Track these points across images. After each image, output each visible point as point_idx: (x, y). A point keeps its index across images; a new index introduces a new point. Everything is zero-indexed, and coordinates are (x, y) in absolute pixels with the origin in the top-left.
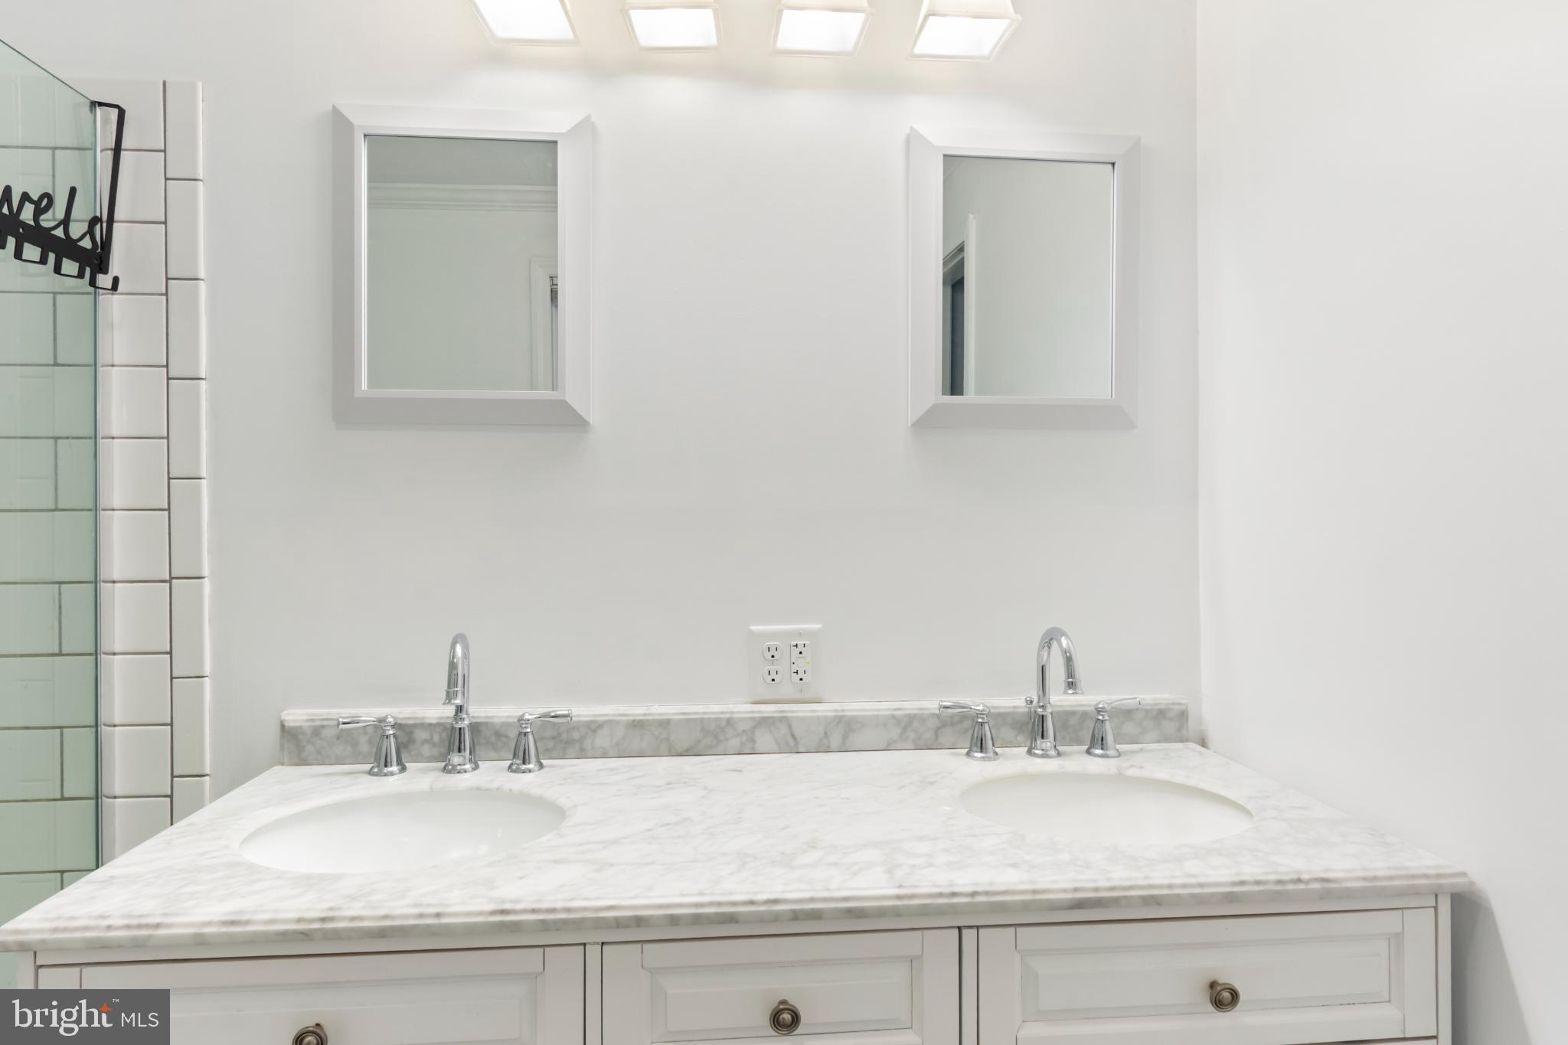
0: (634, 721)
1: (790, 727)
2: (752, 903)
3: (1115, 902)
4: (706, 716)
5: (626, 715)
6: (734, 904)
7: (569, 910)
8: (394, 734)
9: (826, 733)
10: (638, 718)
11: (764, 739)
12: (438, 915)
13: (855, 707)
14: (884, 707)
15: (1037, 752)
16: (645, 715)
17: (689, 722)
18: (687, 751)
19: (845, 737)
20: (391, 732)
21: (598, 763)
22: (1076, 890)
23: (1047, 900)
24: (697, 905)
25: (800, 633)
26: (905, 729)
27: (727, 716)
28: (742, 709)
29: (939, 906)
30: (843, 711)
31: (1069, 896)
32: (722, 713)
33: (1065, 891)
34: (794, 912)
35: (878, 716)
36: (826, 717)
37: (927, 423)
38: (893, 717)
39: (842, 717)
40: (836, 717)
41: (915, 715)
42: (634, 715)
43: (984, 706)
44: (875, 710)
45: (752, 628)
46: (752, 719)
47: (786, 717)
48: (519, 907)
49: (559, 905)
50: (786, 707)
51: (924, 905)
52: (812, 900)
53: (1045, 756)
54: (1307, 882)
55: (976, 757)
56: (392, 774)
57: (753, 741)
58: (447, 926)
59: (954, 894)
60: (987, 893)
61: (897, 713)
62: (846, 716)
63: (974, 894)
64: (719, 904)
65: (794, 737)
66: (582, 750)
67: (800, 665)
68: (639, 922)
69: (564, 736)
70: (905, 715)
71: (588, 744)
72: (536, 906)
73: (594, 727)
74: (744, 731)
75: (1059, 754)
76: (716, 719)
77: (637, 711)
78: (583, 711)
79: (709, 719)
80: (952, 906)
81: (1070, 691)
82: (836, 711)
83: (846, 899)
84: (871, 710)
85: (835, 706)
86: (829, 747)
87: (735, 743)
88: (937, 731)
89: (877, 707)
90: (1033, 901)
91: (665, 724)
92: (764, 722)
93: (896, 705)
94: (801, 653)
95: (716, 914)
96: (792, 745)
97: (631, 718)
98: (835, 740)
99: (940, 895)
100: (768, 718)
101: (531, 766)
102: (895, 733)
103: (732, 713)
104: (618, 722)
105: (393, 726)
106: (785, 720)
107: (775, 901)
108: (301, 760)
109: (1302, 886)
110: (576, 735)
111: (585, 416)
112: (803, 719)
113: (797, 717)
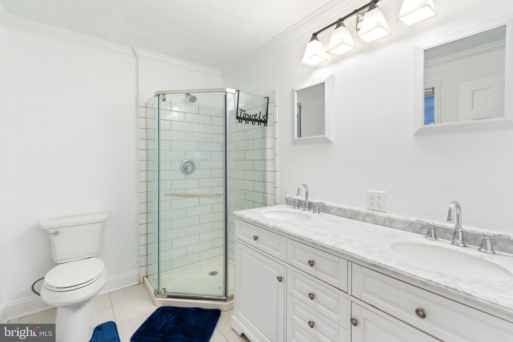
0: (339, 208)
1: (375, 217)
2: (307, 238)
3: (384, 269)
4: (354, 210)
5: (338, 206)
6: (304, 237)
7: (282, 229)
8: (297, 202)
9: (385, 221)
10: (340, 208)
11: (368, 219)
12: (268, 224)
13: (394, 216)
14: (403, 218)
15: (455, 244)
16: (341, 207)
17: (351, 211)
18: (350, 217)
19: (390, 224)
20: (297, 201)
21: (332, 216)
22: (374, 261)
23: (366, 261)
24: (299, 235)
25: (380, 193)
26: (410, 225)
27: (359, 211)
28: (364, 210)
29: (340, 252)
30: (390, 216)
31: (371, 262)
32: (358, 210)
33: (371, 261)
34: (313, 242)
35: (401, 220)
36: (385, 217)
37: (419, 134)
38: (406, 221)
39: (390, 218)
40: (388, 217)
41: (413, 222)
42: (339, 207)
43: (432, 223)
44: (400, 218)
45: (368, 190)
46: (365, 213)
47: (374, 214)
48: (276, 227)
49: (281, 228)
50: (375, 212)
51: (337, 250)
52: (316, 241)
53: (458, 245)
54: (459, 292)
55: (428, 239)
56: (296, 209)
57: (365, 219)
58: (268, 226)
59: (344, 251)
60: (351, 254)
61: (407, 220)
62: (391, 218)
63: (348, 253)
64: (302, 236)
65: (376, 220)
66: (329, 212)
67: (379, 202)
68: (290, 235)
69: (326, 208)
70: (410, 221)
71: (330, 211)
72: (278, 227)
73: (331, 208)
74: (363, 216)
75: (465, 246)
76: (357, 211)
77: (340, 206)
78: (328, 203)
79: (355, 211)
80: (343, 253)
81: (448, 222)
82: (388, 216)
83: (323, 244)
84: (399, 218)
85: (389, 215)
86: (386, 225)
87: (361, 218)
88: (421, 228)
89: (401, 217)
90: (362, 259)
91: (345, 210)
92: (368, 214)
93: (408, 218)
94: (380, 199)
95: (301, 238)
96: (375, 221)
97: (338, 207)
98: (388, 224)
99: (341, 250)
100: (370, 214)
101: (317, 212)
102: (406, 226)
103: (361, 211)
104: (336, 208)
105: (297, 200)
106: (373, 215)
107: (310, 239)
108: (287, 204)
109: (456, 292)
110: (328, 209)
111: (330, 139)
112: (378, 216)
113: (377, 215)
